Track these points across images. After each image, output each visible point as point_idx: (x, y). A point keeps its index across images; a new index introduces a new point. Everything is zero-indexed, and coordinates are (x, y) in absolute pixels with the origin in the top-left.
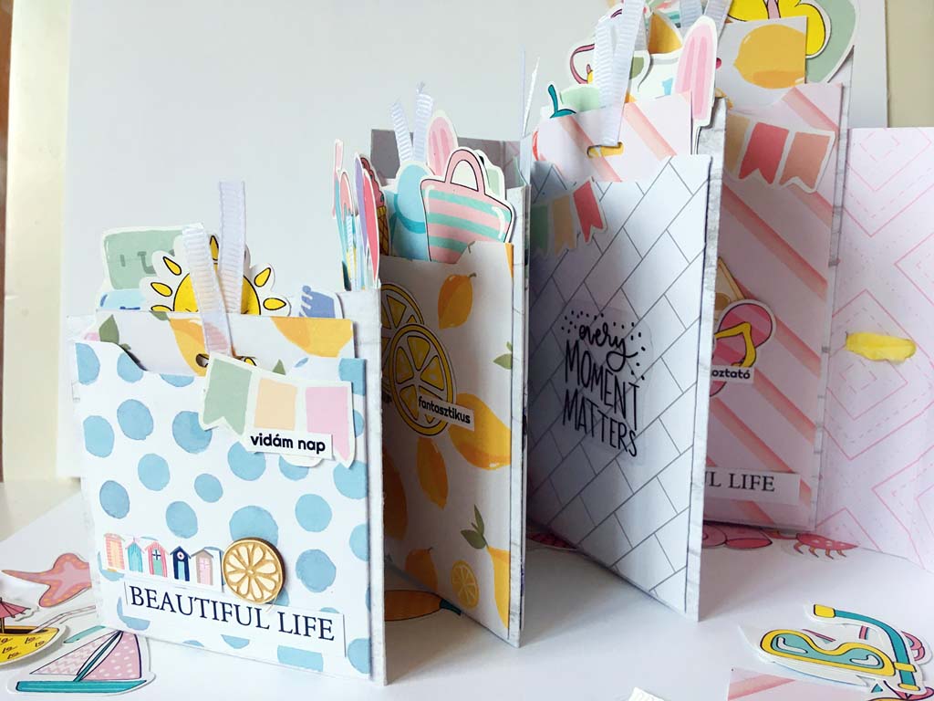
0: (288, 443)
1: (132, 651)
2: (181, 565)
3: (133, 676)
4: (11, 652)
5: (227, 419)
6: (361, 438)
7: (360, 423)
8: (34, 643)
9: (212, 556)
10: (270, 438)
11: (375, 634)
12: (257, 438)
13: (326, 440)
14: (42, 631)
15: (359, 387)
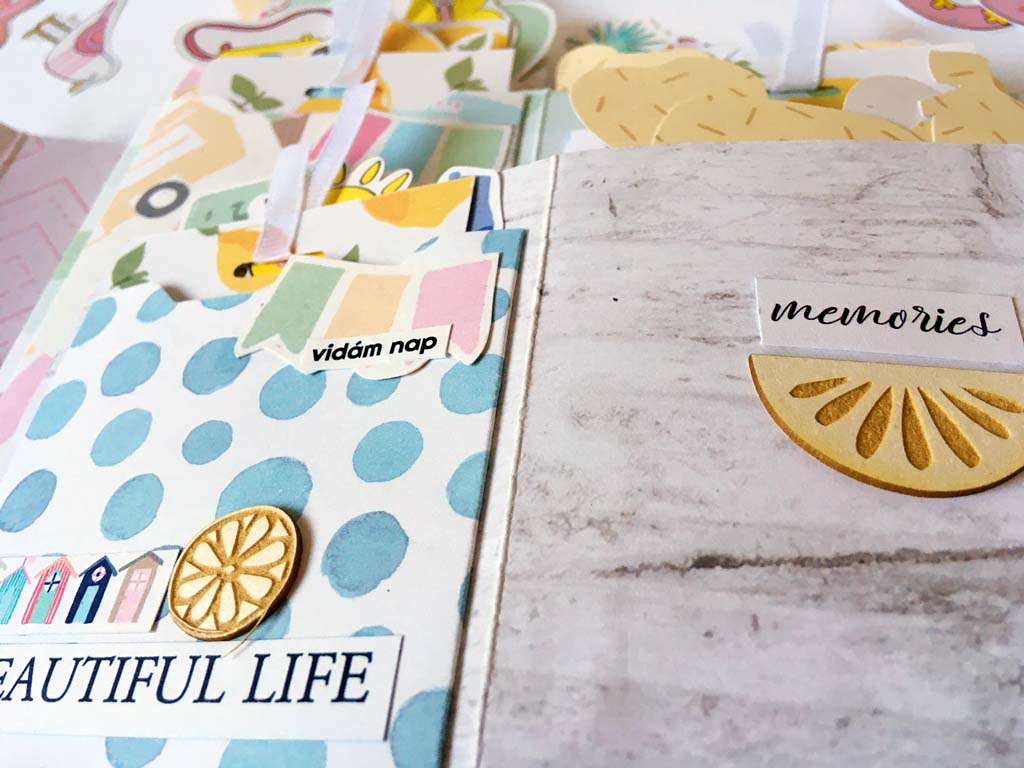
0: (376, 349)
2: (92, 591)
5: (283, 337)
6: (501, 324)
7: (503, 302)
9: (161, 563)
10: (344, 350)
11: (466, 681)
12: (324, 351)
13: (441, 333)
15: (511, 257)
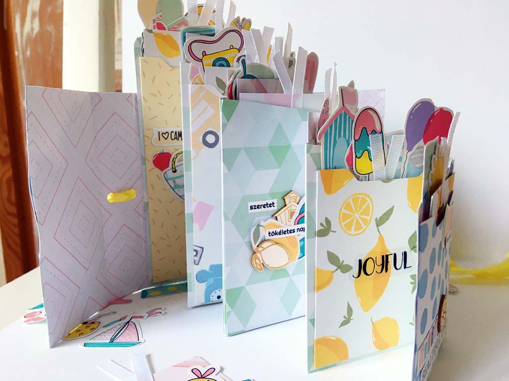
1: (134, 330)
3: (135, 340)
4: (80, 332)
8: (89, 328)
14: (93, 323)
